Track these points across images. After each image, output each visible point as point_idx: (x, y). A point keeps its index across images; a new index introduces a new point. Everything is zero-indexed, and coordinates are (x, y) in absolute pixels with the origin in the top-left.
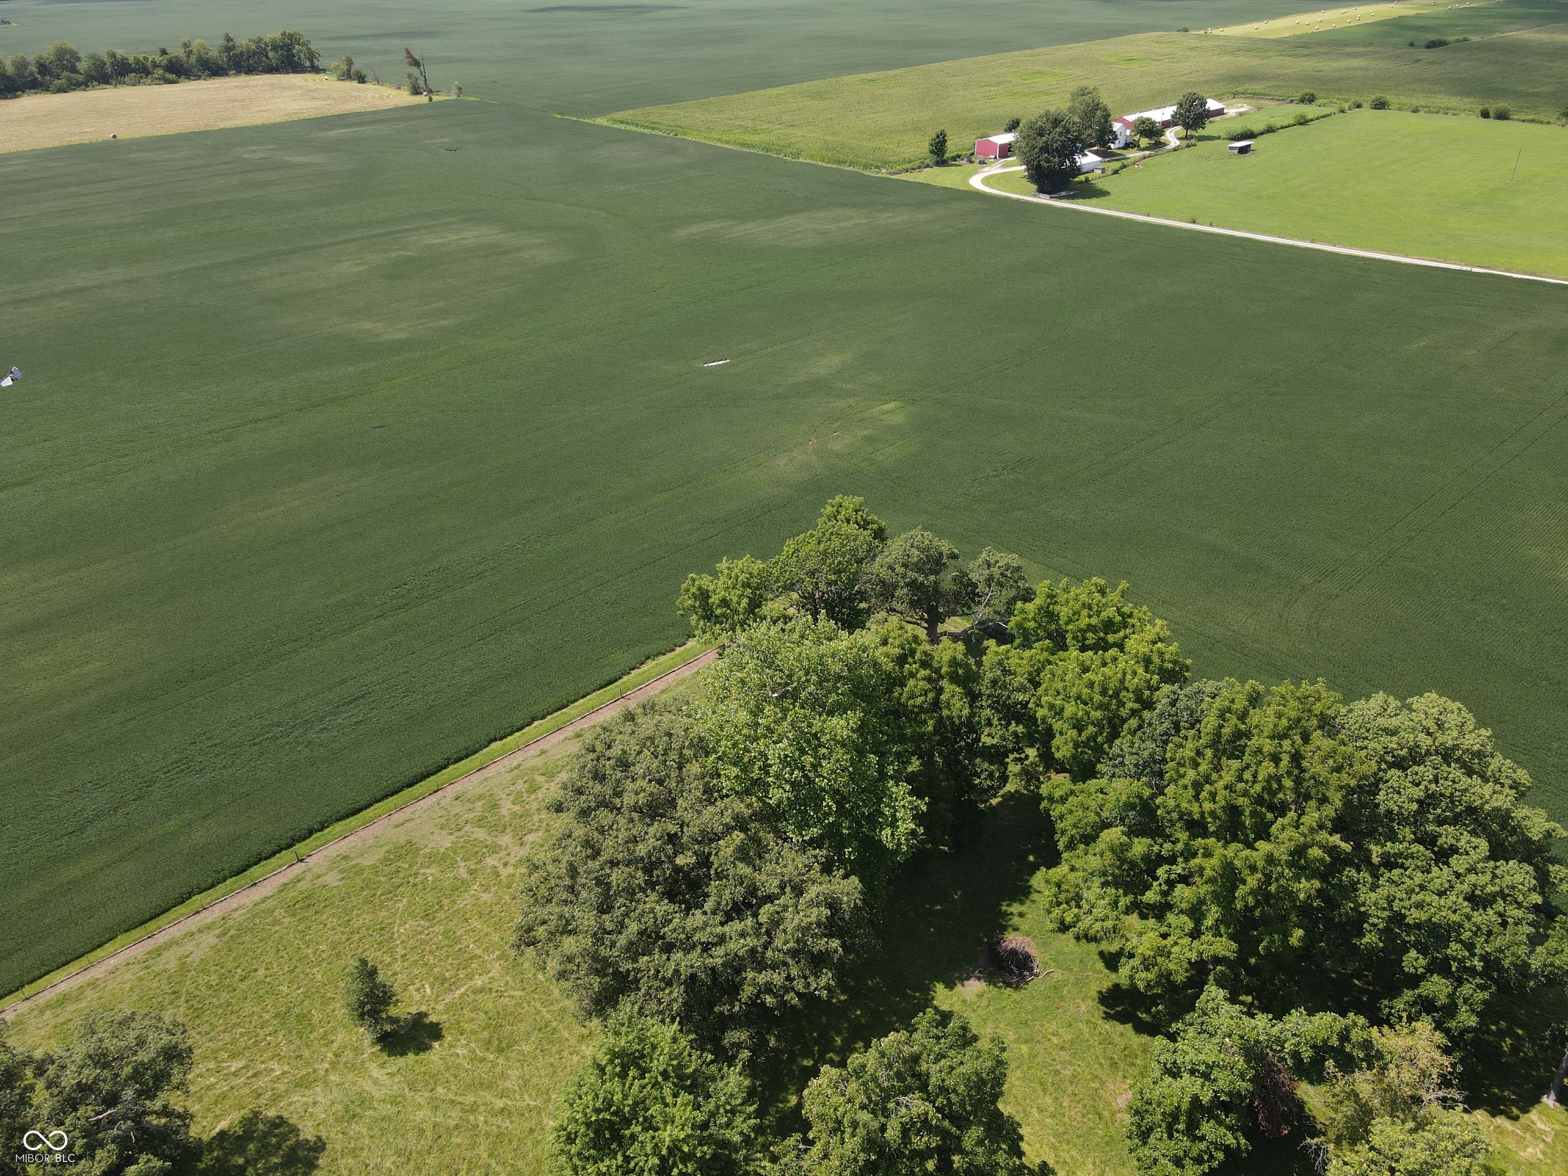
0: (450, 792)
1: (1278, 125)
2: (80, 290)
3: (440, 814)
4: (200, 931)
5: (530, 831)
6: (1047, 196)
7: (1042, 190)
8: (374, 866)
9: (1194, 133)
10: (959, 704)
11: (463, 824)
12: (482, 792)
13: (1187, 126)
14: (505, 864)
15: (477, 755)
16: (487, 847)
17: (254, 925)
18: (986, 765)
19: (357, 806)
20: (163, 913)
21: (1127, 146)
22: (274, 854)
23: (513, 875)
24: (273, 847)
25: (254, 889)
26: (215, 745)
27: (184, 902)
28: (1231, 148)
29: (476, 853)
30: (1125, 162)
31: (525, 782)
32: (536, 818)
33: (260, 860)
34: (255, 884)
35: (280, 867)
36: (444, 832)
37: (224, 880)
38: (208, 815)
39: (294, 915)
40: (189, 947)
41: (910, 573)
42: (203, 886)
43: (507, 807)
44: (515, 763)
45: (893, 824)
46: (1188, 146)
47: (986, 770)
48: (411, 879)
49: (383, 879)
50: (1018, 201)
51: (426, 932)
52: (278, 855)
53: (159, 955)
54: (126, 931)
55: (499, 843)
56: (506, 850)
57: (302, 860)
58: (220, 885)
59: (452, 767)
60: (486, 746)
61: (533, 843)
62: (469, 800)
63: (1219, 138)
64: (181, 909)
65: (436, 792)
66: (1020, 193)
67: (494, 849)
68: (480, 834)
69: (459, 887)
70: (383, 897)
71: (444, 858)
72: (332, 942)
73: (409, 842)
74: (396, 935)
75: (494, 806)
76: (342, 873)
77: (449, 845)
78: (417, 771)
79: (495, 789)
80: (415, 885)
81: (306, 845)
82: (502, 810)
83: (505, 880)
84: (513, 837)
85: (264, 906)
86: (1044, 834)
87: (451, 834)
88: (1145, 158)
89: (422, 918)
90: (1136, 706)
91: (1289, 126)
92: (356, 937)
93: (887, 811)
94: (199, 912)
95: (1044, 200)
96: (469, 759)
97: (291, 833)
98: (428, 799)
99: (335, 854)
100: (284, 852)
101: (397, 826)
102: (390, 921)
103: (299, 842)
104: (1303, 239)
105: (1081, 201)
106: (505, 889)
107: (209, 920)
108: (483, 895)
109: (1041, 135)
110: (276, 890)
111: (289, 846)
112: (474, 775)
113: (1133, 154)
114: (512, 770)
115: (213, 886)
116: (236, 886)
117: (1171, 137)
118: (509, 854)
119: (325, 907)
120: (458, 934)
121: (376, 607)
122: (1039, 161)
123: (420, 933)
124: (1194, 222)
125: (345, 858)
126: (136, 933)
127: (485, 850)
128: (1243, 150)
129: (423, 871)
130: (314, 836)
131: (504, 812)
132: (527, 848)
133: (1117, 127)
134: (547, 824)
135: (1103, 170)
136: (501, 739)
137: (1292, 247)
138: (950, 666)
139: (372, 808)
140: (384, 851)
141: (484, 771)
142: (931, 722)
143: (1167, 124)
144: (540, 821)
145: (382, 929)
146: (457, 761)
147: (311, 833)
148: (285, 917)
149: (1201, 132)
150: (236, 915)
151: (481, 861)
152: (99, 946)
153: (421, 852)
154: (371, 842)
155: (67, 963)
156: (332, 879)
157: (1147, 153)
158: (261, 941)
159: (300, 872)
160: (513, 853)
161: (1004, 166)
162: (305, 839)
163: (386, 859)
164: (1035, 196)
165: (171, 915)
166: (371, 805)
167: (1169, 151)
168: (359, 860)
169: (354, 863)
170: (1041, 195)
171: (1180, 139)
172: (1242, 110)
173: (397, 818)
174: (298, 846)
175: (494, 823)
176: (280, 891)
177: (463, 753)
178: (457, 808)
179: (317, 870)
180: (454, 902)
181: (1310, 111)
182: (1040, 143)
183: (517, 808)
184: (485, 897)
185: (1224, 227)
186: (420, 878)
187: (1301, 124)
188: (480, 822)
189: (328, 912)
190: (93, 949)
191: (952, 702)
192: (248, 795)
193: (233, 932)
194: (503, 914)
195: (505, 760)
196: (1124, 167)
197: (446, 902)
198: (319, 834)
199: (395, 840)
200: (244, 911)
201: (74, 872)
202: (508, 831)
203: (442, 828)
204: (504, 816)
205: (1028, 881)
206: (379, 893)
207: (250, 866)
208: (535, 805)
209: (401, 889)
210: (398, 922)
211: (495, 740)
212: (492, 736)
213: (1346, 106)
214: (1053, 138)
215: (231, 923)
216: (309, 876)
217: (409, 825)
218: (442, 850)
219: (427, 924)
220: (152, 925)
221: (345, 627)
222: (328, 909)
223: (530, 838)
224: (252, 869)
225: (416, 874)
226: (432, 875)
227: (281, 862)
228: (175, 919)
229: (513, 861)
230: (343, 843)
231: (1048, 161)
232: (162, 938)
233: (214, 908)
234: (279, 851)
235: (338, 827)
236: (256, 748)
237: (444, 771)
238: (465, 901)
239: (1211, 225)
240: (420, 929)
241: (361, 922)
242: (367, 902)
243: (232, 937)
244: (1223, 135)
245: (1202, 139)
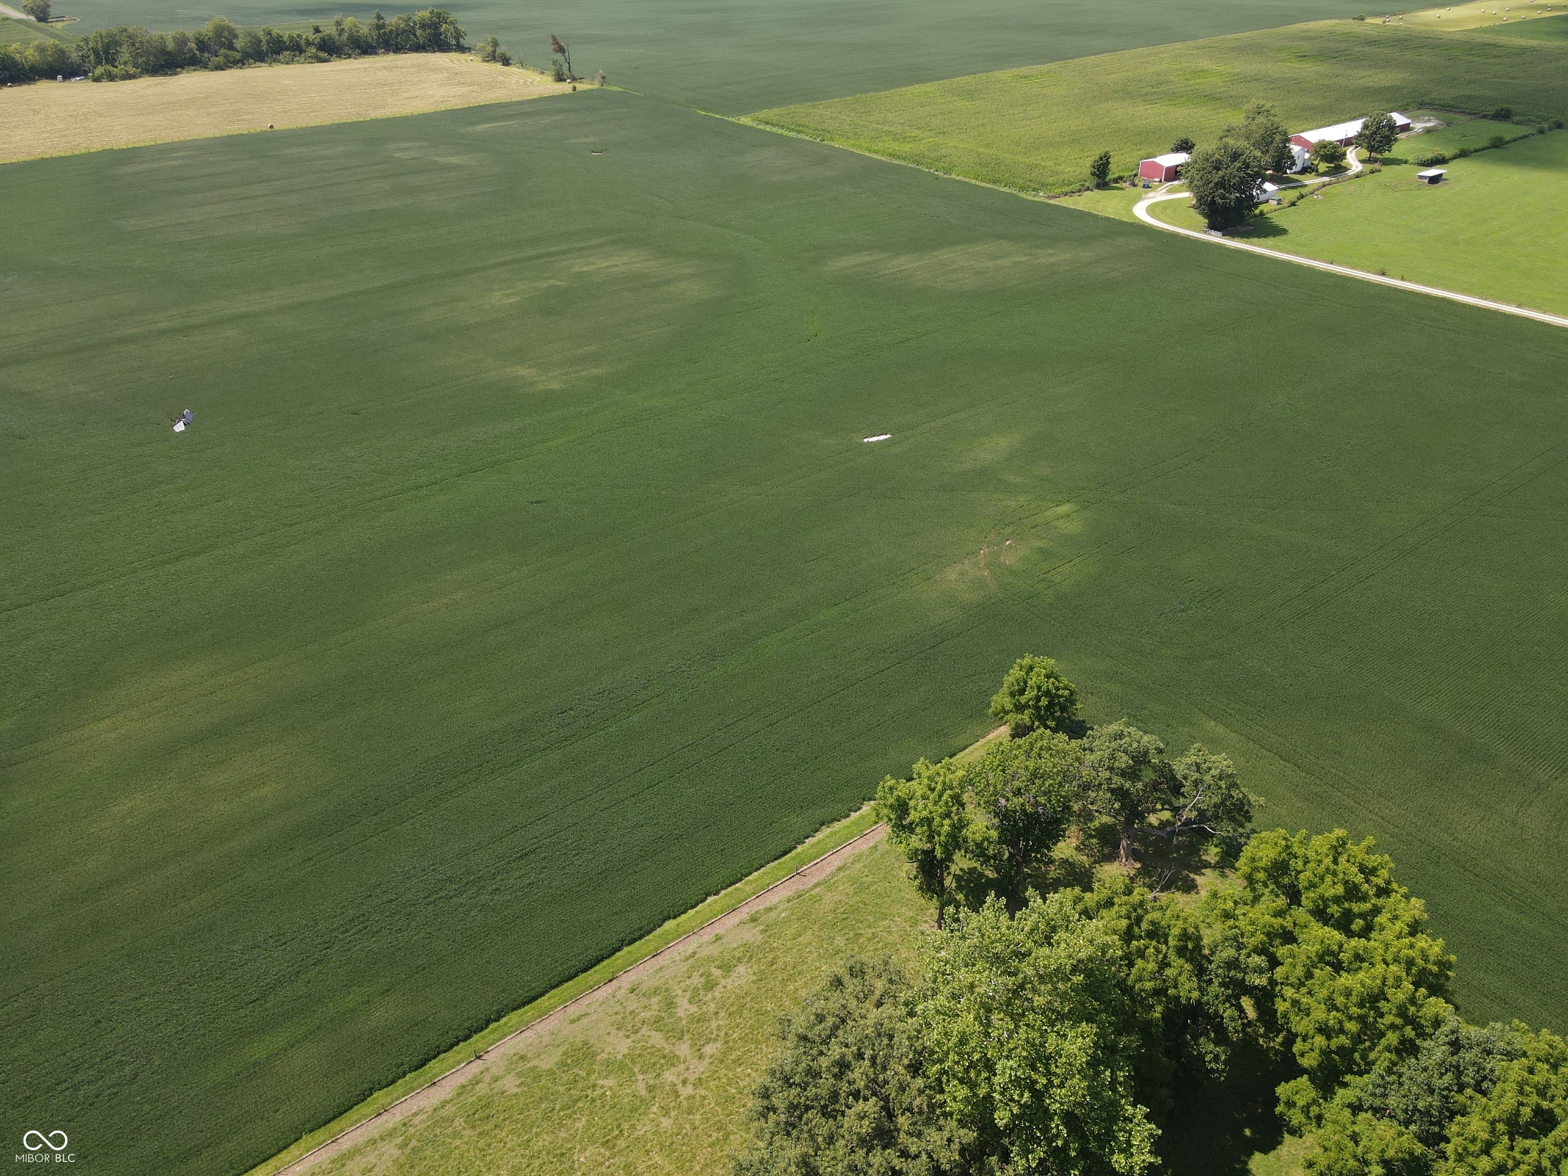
0: (626, 981)
1: (1472, 149)
2: (245, 316)
3: (616, 1010)
4: (382, 1138)
5: (709, 1041)
6: (1219, 234)
7: (1213, 226)
8: (551, 1072)
9: (1379, 156)
10: (1187, 986)
11: (639, 1025)
12: (657, 984)
13: (1371, 149)
14: (684, 1082)
15: (650, 937)
16: (664, 1058)
17: (435, 1136)
18: (1211, 1047)
19: (532, 993)
20: (346, 1111)
21: (1304, 170)
22: (452, 1046)
23: (693, 1097)
24: (449, 1039)
25: (433, 1089)
26: (391, 901)
27: (365, 1099)
28: (1421, 177)
29: (654, 1064)
30: (1304, 191)
31: (701, 976)
32: (714, 1024)
33: (439, 1054)
34: (435, 1083)
35: (459, 1063)
36: (621, 1034)
37: (404, 1075)
38: (387, 990)
39: (473, 1127)
40: (372, 1158)
41: (1115, 778)
42: (384, 1082)
43: (684, 1008)
44: (690, 951)
46: (1372, 172)
47: (1211, 1052)
48: (589, 1092)
49: (562, 1089)
50: (1187, 238)
51: (607, 1163)
52: (455, 1048)
53: (343, 1165)
54: (311, 1131)
55: (677, 1053)
56: (684, 1062)
57: (479, 1057)
58: (400, 1081)
59: (626, 949)
60: (659, 926)
61: (711, 1056)
62: (644, 995)
63: (1406, 162)
64: (363, 1109)
65: (610, 981)
66: (1189, 228)
67: (672, 1060)
68: (657, 1039)
69: (638, 1108)
70: (562, 1114)
71: (622, 1067)
72: (513, 1167)
73: (585, 1043)
74: (576, 1166)
75: (670, 1004)
76: (520, 1078)
77: (626, 1051)
78: (591, 954)
79: (671, 982)
80: (593, 1100)
81: (483, 1038)
82: (679, 1010)
83: (684, 1102)
84: (692, 1046)
85: (443, 1112)
87: (628, 1037)
88: (1324, 186)
89: (603, 1144)
91: (1483, 149)
92: (536, 1163)
94: (380, 1114)
95: (1215, 238)
96: (643, 940)
97: (467, 1025)
98: (603, 989)
99: (512, 1052)
100: (462, 1044)
101: (573, 1022)
102: (570, 1145)
103: (476, 1032)
104: (1508, 302)
105: (1255, 240)
106: (685, 1116)
107: (390, 1126)
108: (663, 1120)
109: (1217, 169)
110: (455, 1093)
111: (467, 1038)
112: (649, 962)
113: (1311, 181)
114: (687, 959)
115: (393, 1082)
116: (415, 1084)
117: (1353, 159)
118: (687, 1069)
119: (504, 1120)
120: (639, 1170)
121: (543, 736)
122: (1213, 197)
123: (601, 1164)
124: (1383, 274)
125: (522, 1058)
126: (320, 1134)
127: (662, 1061)
128: (1434, 180)
129: (600, 1082)
130: (491, 1026)
131: (681, 1013)
132: (707, 1061)
133: (1295, 149)
134: (726, 1034)
135: (1279, 202)
136: (675, 917)
137: (1496, 313)
138: (1179, 940)
139: (547, 995)
140: (560, 1053)
141: (659, 957)
142: (1159, 1008)
143: (1348, 142)
144: (719, 1028)
145: (562, 1155)
146: (631, 942)
147: (488, 1023)
148: (464, 1129)
149: (1387, 155)
150: (417, 1120)
151: (659, 1075)
152: (285, 1148)
153: (598, 1057)
154: (547, 1039)
155: (255, 1166)
156: (510, 1084)
157: (1326, 179)
158: (442, 1157)
159: (478, 1071)
160: (692, 1067)
161: (1170, 191)
162: (482, 1030)
163: (563, 1064)
164: (1205, 232)
165: (353, 1114)
166: (547, 992)
167: (1351, 178)
168: (536, 1062)
169: (530, 1065)
170: (1213, 232)
171: (1362, 162)
172: (1429, 125)
173: (574, 1010)
174: (475, 1037)
175: (670, 1027)
176: (459, 1095)
177: (637, 934)
178: (633, 1004)
179: (494, 1071)
180: (633, 1127)
181: (1507, 130)
182: (1216, 177)
183: (693, 1009)
184: (666, 1123)
185: (1417, 283)
186: (599, 1092)
187: (1496, 147)
188: (657, 1023)
189: (508, 1126)
190: (280, 1151)
191: (1182, 979)
192: (424, 969)
193: (414, 1143)
194: (684, 1148)
195: (680, 946)
196: (1302, 197)
197: (625, 1126)
198: (495, 1024)
199: (571, 1040)
200: (424, 1116)
201: (258, 1050)
202: (686, 1038)
203: (618, 1029)
204: (680, 1019)
206: (558, 1107)
207: (429, 1060)
208: (712, 1007)
209: (580, 1104)
210: (578, 1147)
211: (669, 918)
212: (666, 914)
213: (1546, 126)
214: (1231, 173)
215: (412, 1131)
216: (487, 1079)
217: (585, 1021)
218: (620, 1057)
219: (608, 1154)
220: (334, 1126)
221: (514, 759)
222: (507, 1122)
223: (709, 1049)
224: (431, 1064)
225: (594, 1086)
226: (611, 1088)
227: (459, 1057)
228: (357, 1121)
229: (692, 1079)
230: (519, 1038)
231: (1224, 198)
232: (346, 1143)
233: (395, 1110)
234: (457, 1044)
235: (513, 1018)
236: (430, 908)
237: (618, 954)
238: (644, 1128)
239: (1403, 279)
240: (600, 1159)
241: (540, 1143)
242: (546, 1117)
243: (413, 1149)
244: (1411, 159)
245: (1387, 162)
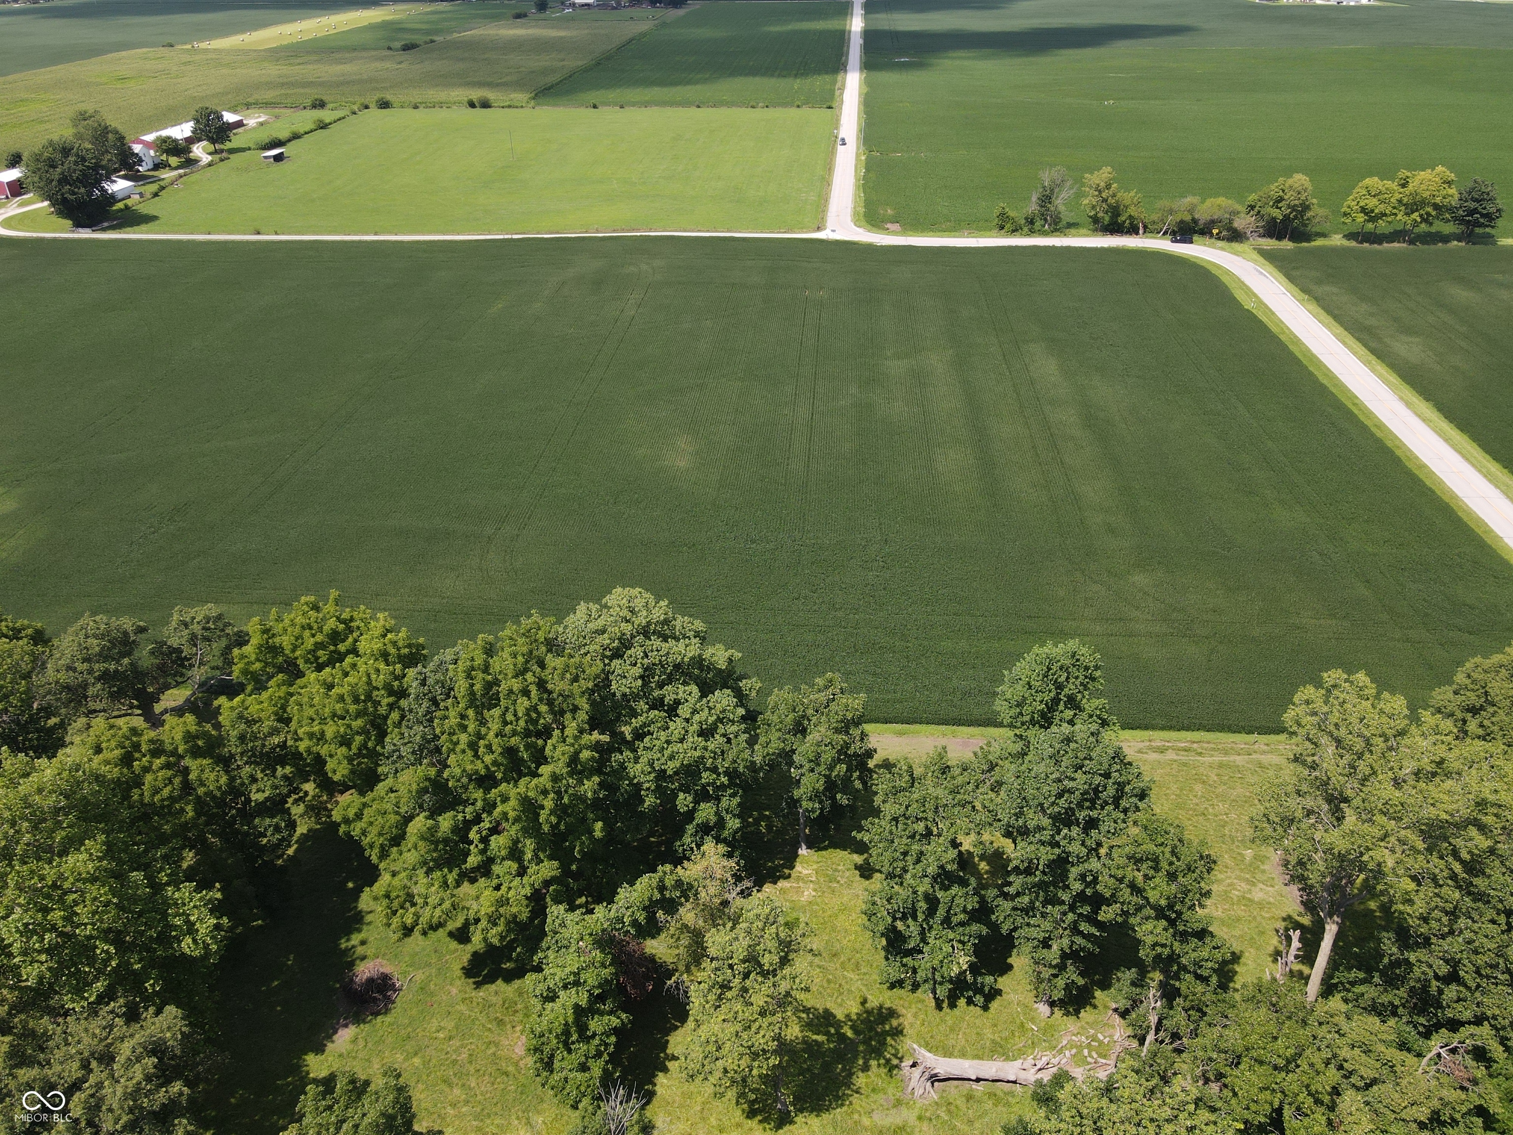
1: (302, 131)
6: (88, 230)
7: (79, 224)
9: (222, 147)
10: (212, 776)
13: (213, 141)
18: (268, 821)
21: (157, 167)
28: (266, 157)
30: (162, 183)
41: (96, 666)
45: (191, 929)
46: (222, 160)
47: (270, 826)
50: (55, 240)
63: (249, 149)
66: (54, 231)
86: (353, 855)
88: (181, 177)
90: (391, 699)
91: (312, 131)
93: (178, 921)
95: (85, 234)
104: (367, 234)
105: (129, 229)
109: (54, 167)
113: (167, 175)
117: (200, 151)
122: (62, 195)
124: (259, 233)
128: (278, 158)
133: (137, 148)
135: (141, 195)
137: (360, 242)
138: (186, 743)
142: (189, 808)
143: (190, 141)
149: (228, 145)
157: (181, 171)
161: (21, 205)
164: (73, 232)
167: (204, 167)
170: (80, 230)
171: (210, 154)
172: (261, 120)
181: (326, 115)
182: (56, 174)
185: (290, 234)
187: (322, 128)
191: (204, 777)
196: (163, 188)
205: (356, 907)
213: (355, 108)
214: (69, 168)
231: (74, 193)
239: (276, 233)
244: (253, 146)
245: (232, 151)
